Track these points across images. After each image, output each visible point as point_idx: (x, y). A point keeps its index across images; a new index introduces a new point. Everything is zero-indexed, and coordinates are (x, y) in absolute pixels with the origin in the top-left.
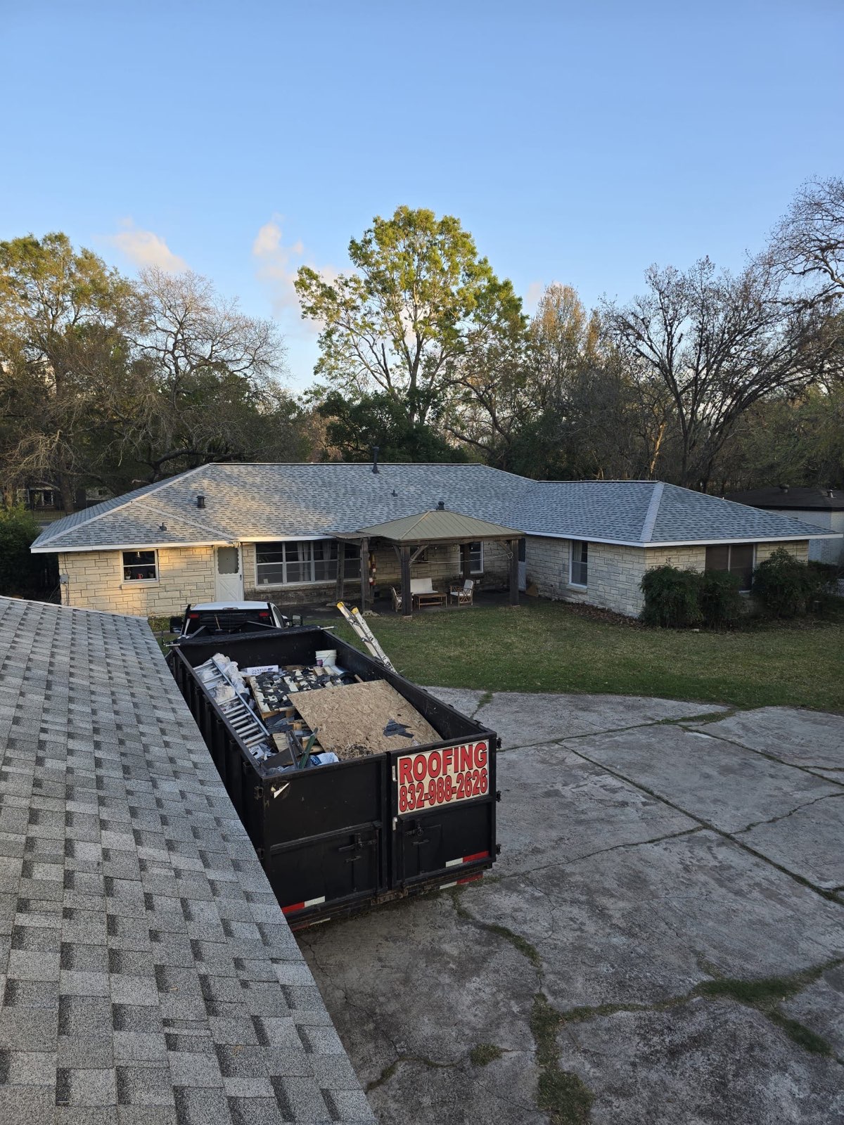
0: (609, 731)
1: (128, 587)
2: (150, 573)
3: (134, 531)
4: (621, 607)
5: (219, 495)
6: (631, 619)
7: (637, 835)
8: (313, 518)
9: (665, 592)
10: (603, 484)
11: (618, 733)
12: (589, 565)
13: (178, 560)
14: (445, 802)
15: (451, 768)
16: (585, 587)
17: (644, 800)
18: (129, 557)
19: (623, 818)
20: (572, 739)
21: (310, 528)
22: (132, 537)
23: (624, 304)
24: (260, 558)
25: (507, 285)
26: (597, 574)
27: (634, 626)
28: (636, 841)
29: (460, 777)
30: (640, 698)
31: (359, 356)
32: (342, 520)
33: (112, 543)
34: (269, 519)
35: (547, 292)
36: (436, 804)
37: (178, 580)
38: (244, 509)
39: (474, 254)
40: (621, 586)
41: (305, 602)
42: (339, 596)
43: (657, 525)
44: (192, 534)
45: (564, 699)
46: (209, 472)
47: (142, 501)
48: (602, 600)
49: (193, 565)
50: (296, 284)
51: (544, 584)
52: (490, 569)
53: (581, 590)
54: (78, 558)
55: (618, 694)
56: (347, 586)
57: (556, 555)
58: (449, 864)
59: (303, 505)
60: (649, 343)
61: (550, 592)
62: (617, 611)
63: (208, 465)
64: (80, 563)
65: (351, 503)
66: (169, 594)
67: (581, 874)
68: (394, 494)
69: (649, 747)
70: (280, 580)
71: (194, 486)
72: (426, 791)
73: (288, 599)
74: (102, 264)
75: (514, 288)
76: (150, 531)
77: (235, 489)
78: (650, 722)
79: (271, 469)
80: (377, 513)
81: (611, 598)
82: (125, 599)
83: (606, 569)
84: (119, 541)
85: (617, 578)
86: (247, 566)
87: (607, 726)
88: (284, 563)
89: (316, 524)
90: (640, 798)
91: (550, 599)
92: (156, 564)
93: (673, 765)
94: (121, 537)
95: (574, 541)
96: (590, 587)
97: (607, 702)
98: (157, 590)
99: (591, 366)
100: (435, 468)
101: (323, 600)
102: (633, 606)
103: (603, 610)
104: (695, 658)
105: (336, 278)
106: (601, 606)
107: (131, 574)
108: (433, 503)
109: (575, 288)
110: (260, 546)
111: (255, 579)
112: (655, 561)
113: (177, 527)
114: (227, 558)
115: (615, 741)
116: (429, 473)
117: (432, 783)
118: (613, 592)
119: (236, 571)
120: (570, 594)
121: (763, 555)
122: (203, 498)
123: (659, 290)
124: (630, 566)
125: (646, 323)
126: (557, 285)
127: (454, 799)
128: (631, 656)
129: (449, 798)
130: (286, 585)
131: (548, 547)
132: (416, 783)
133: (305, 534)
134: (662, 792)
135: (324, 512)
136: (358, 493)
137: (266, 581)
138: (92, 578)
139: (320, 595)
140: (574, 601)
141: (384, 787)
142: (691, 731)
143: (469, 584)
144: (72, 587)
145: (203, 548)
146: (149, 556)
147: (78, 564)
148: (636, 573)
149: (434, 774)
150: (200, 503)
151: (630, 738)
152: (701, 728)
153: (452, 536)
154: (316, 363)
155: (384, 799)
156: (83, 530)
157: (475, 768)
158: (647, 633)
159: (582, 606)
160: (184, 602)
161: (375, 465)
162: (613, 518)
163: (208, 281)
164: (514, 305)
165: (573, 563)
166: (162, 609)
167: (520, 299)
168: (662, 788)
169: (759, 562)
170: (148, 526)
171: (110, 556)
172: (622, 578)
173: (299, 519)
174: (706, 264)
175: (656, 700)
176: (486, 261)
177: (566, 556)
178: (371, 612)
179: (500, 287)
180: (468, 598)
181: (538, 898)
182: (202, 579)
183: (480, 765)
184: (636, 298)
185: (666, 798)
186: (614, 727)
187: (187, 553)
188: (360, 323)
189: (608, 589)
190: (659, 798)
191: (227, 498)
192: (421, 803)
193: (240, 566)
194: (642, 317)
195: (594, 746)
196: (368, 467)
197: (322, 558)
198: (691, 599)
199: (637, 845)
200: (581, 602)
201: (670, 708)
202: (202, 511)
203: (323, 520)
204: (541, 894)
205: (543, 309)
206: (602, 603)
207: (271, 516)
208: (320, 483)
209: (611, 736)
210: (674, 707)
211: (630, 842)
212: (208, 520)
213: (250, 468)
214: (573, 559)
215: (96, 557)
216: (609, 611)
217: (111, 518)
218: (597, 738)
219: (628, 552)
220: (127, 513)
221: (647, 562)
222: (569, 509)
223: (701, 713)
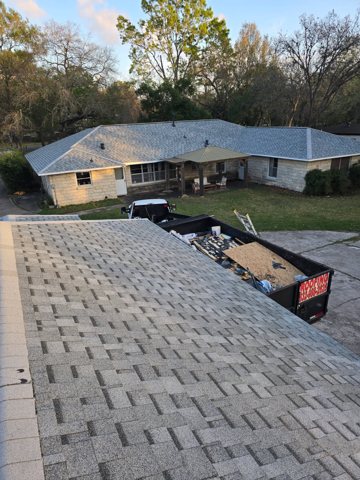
0: (318, 248)
1: (80, 188)
2: (88, 181)
3: (80, 163)
4: (293, 187)
5: (109, 142)
6: (299, 192)
7: (355, 295)
8: (153, 151)
9: (317, 181)
10: (280, 129)
11: (321, 249)
12: (278, 168)
13: (100, 175)
14: (313, 297)
15: (316, 284)
16: (276, 178)
17: (349, 279)
18: (79, 175)
19: (345, 287)
20: (305, 253)
21: (153, 156)
22: (80, 166)
23: (289, 35)
24: (132, 172)
25: (223, 23)
26: (282, 173)
27: (301, 196)
28: (356, 297)
29: (319, 287)
30: (320, 231)
31: (150, 63)
32: (166, 152)
33: (72, 169)
34: (134, 153)
35: (243, 26)
36: (310, 298)
37: (100, 184)
38: (122, 149)
39: (205, 5)
40: (294, 178)
41: (152, 191)
42: (168, 187)
43: (313, 150)
44: (105, 163)
45: (290, 234)
46: (101, 130)
47: (76, 147)
48: (284, 184)
49: (106, 177)
50: (117, 26)
51: (255, 177)
52: (228, 170)
53: (274, 180)
54: (57, 177)
55: (311, 230)
56: (171, 182)
57: (262, 164)
58: (311, 318)
59: (147, 145)
60: (298, 55)
61: (257, 180)
62: (291, 189)
63: (99, 127)
64: (59, 179)
65: (167, 143)
66: (98, 191)
67: (342, 313)
68: (185, 137)
69: (337, 254)
70: (141, 181)
71: (96, 138)
72: (308, 294)
73: (145, 190)
74: (20, 17)
75: (226, 24)
76: (86, 162)
77: (115, 138)
78: (331, 243)
79: (128, 128)
80: (180, 147)
81: (289, 183)
82: (80, 194)
83: (287, 171)
84: (75, 169)
85: (292, 175)
86: (127, 176)
87: (315, 245)
88: (142, 173)
89: (155, 155)
90: (347, 279)
91: (257, 184)
92: (91, 178)
93: (352, 263)
94: (75, 166)
95: (271, 158)
96: (278, 178)
97: (309, 234)
98: (92, 189)
99: (263, 66)
100: (200, 122)
101: (160, 189)
102: (300, 187)
103: (284, 189)
104: (334, 210)
105: (138, 22)
106: (283, 187)
107: (81, 182)
108: (203, 141)
109: (256, 23)
110: (132, 167)
111: (131, 181)
112: (311, 167)
113: (97, 160)
114: (119, 173)
115: (322, 252)
116: (197, 125)
117: (310, 290)
118: (289, 180)
119: (123, 178)
120: (267, 181)
121: (354, 161)
122: (103, 144)
123: (305, 27)
124: (300, 169)
125: (298, 44)
126: (248, 23)
127: (316, 295)
128: (307, 211)
129: (314, 295)
130: (144, 183)
131: (257, 160)
132: (305, 291)
133: (152, 160)
134: (355, 275)
135: (157, 148)
136: (169, 137)
137: (135, 182)
138: (64, 185)
139: (158, 187)
140: (270, 184)
141: (296, 295)
142: (351, 246)
143: (224, 180)
144: (57, 190)
145: (110, 170)
146: (87, 174)
147: (58, 179)
148: (302, 172)
149: (311, 287)
150: (102, 147)
151: (328, 251)
152: (353, 244)
153: (221, 159)
154: (130, 67)
155: (296, 299)
156: (57, 164)
157: (324, 283)
158: (308, 199)
159: (274, 187)
160: (104, 194)
161: (173, 122)
162: (290, 146)
163: (78, 25)
164: (225, 33)
165: (270, 168)
166: (96, 197)
167: (229, 30)
168: (354, 274)
169: (352, 164)
170: (85, 160)
171: (71, 175)
172: (295, 174)
173: (147, 152)
174: (333, 14)
175: (328, 232)
176: (210, 9)
177: (267, 165)
178: (186, 195)
179: (219, 23)
180: (224, 186)
181: (331, 324)
182: (110, 183)
183: (325, 281)
184: (295, 32)
185: (358, 278)
186: (318, 246)
187: (103, 172)
188: (151, 45)
189: (287, 179)
190: (355, 278)
191: (113, 144)
192: (306, 298)
193: (124, 176)
194: (296, 42)
195: (315, 255)
196: (170, 124)
197: (157, 170)
198: (328, 184)
199: (356, 299)
200: (273, 185)
201: (335, 235)
202: (104, 150)
203: (157, 152)
204: (331, 322)
205: (241, 35)
206: (284, 186)
207: (134, 151)
208: (151, 133)
209: (320, 251)
210: (337, 235)
211: (353, 298)
212: (108, 155)
213: (118, 127)
214: (270, 166)
215: (65, 176)
216: (287, 189)
217: (67, 157)
218: (314, 251)
219: (299, 163)
220: (73, 154)
221: (308, 167)
222: (266, 142)
223: (349, 237)
